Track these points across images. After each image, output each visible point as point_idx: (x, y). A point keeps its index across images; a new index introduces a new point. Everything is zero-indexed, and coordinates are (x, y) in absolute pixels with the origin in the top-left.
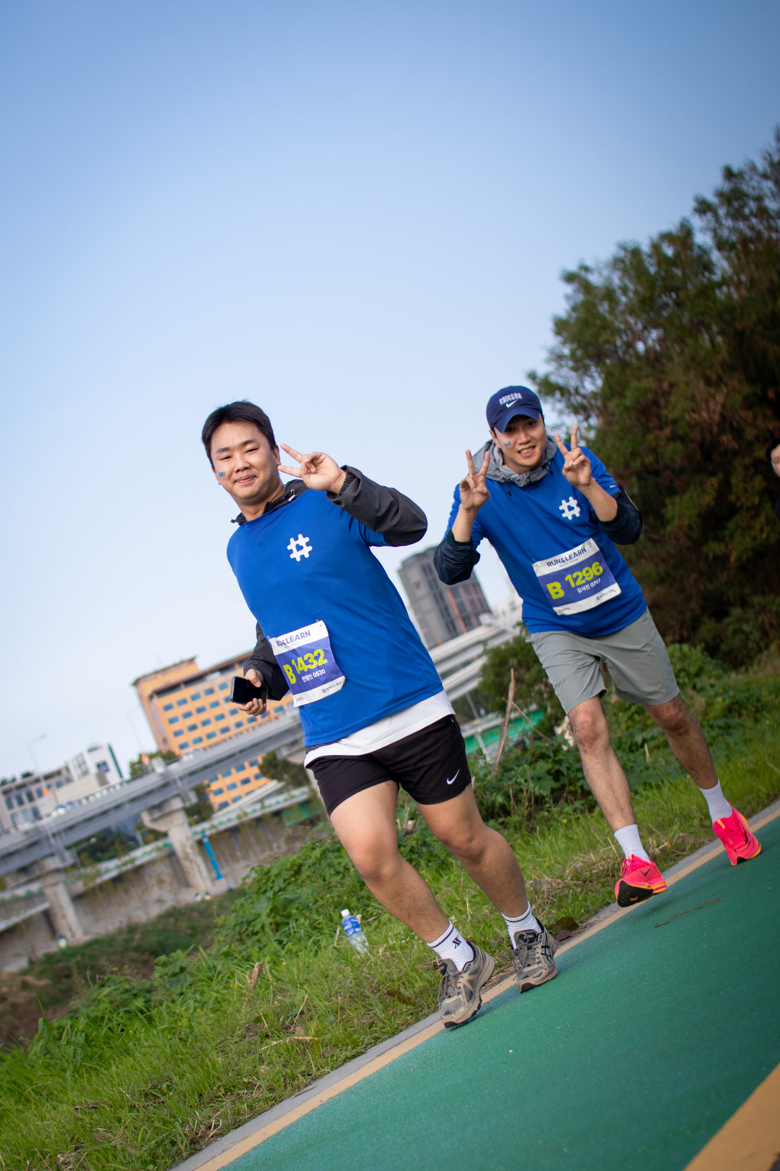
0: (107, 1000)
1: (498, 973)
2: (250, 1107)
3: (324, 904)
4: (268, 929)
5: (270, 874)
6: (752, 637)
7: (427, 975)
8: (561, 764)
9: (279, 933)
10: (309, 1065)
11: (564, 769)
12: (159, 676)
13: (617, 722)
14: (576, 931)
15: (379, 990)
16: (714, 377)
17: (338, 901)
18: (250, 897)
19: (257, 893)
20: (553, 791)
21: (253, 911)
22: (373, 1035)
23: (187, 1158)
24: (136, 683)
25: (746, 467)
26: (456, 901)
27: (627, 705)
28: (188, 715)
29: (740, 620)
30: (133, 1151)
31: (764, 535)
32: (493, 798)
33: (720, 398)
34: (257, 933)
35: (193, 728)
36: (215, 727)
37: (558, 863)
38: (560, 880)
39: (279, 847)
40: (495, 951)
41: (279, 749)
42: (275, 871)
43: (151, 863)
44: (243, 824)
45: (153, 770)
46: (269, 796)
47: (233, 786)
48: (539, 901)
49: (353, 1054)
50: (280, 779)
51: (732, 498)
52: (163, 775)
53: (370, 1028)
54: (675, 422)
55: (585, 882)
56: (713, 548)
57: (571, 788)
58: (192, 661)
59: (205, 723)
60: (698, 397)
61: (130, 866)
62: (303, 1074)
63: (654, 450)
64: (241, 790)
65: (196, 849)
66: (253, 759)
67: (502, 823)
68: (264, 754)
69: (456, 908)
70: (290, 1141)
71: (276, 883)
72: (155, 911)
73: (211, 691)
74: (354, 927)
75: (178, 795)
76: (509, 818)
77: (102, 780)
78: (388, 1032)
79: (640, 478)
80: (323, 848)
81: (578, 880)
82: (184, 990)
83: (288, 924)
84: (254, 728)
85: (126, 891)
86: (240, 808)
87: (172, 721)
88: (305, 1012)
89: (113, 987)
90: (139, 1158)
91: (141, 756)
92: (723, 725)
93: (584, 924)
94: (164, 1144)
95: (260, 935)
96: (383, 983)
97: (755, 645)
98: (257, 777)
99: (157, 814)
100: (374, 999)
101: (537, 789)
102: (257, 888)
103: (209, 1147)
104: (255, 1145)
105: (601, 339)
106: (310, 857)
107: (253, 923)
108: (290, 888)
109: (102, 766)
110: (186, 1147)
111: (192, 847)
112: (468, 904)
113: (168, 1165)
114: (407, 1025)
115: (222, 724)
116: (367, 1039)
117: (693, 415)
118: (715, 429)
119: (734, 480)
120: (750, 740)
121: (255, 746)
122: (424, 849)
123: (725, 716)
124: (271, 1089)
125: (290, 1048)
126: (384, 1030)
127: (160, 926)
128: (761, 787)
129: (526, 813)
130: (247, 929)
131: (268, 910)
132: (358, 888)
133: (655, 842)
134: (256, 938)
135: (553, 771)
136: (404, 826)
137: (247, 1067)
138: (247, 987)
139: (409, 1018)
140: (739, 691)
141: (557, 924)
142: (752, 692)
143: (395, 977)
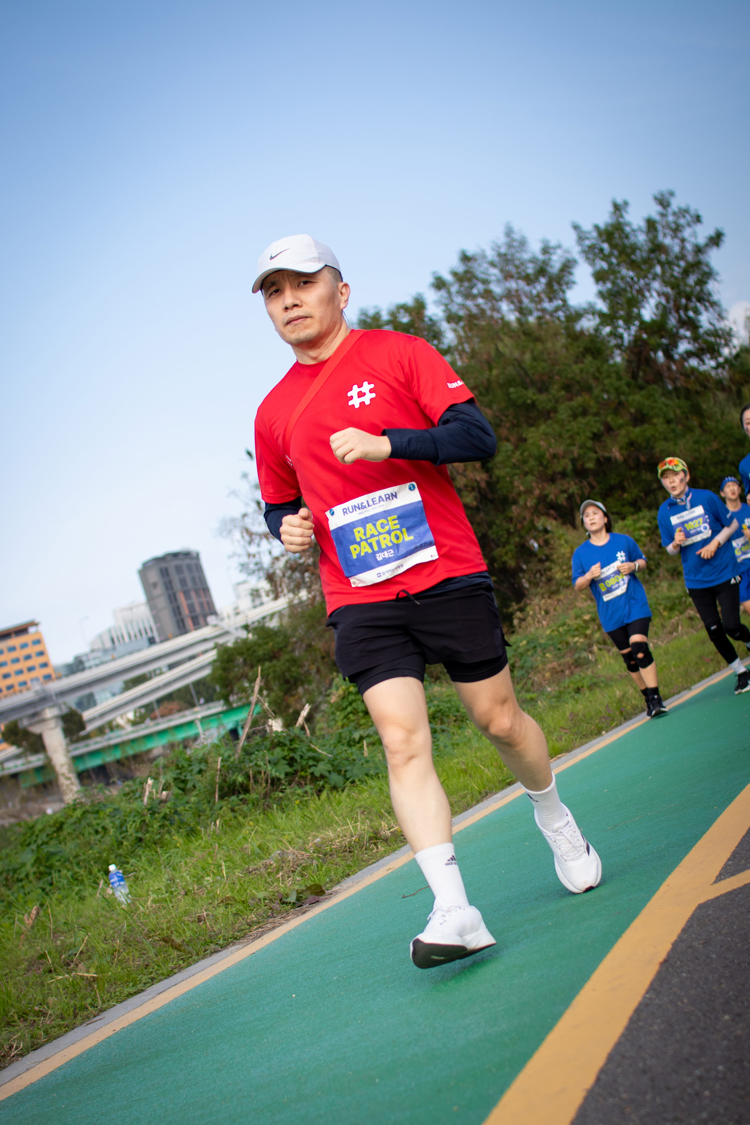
1: (257, 929)
2: (46, 1032)
3: (85, 859)
4: (31, 877)
5: (34, 830)
7: (194, 927)
8: (295, 752)
9: (42, 881)
10: (94, 999)
11: (297, 757)
13: (334, 719)
14: (323, 897)
15: (150, 937)
18: (15, 848)
19: (22, 844)
20: (287, 774)
21: (19, 861)
22: (150, 976)
26: (210, 864)
27: (344, 705)
32: (235, 777)
34: (21, 880)
37: (299, 837)
38: (303, 852)
39: (14, 806)
40: (253, 910)
41: (21, 719)
42: (39, 827)
46: (8, 759)
48: (285, 869)
49: (135, 991)
50: (19, 746)
53: (146, 968)
55: (325, 855)
57: (303, 773)
67: (241, 800)
68: (7, 723)
69: (210, 870)
70: (94, 1063)
71: (39, 838)
74: (119, 881)
76: (248, 795)
78: (163, 974)
80: (84, 809)
81: (319, 852)
83: (50, 874)
88: (84, 952)
93: (330, 891)
95: (24, 883)
96: (153, 930)
100: (147, 943)
101: (273, 772)
102: (22, 840)
103: (12, 1065)
104: (59, 1065)
106: (72, 816)
107: (18, 871)
108: (53, 842)
112: (224, 867)
114: (180, 969)
116: (145, 979)
120: (457, 744)
122: (176, 817)
124: (62, 1018)
125: (75, 982)
128: (474, 785)
129: (263, 792)
130: (13, 877)
131: (32, 861)
132: (116, 847)
133: (386, 826)
134: (20, 884)
135: (288, 758)
137: (38, 998)
138: (25, 927)
139: (181, 962)
140: (443, 702)
141: (307, 890)
142: (453, 703)
143: (165, 926)
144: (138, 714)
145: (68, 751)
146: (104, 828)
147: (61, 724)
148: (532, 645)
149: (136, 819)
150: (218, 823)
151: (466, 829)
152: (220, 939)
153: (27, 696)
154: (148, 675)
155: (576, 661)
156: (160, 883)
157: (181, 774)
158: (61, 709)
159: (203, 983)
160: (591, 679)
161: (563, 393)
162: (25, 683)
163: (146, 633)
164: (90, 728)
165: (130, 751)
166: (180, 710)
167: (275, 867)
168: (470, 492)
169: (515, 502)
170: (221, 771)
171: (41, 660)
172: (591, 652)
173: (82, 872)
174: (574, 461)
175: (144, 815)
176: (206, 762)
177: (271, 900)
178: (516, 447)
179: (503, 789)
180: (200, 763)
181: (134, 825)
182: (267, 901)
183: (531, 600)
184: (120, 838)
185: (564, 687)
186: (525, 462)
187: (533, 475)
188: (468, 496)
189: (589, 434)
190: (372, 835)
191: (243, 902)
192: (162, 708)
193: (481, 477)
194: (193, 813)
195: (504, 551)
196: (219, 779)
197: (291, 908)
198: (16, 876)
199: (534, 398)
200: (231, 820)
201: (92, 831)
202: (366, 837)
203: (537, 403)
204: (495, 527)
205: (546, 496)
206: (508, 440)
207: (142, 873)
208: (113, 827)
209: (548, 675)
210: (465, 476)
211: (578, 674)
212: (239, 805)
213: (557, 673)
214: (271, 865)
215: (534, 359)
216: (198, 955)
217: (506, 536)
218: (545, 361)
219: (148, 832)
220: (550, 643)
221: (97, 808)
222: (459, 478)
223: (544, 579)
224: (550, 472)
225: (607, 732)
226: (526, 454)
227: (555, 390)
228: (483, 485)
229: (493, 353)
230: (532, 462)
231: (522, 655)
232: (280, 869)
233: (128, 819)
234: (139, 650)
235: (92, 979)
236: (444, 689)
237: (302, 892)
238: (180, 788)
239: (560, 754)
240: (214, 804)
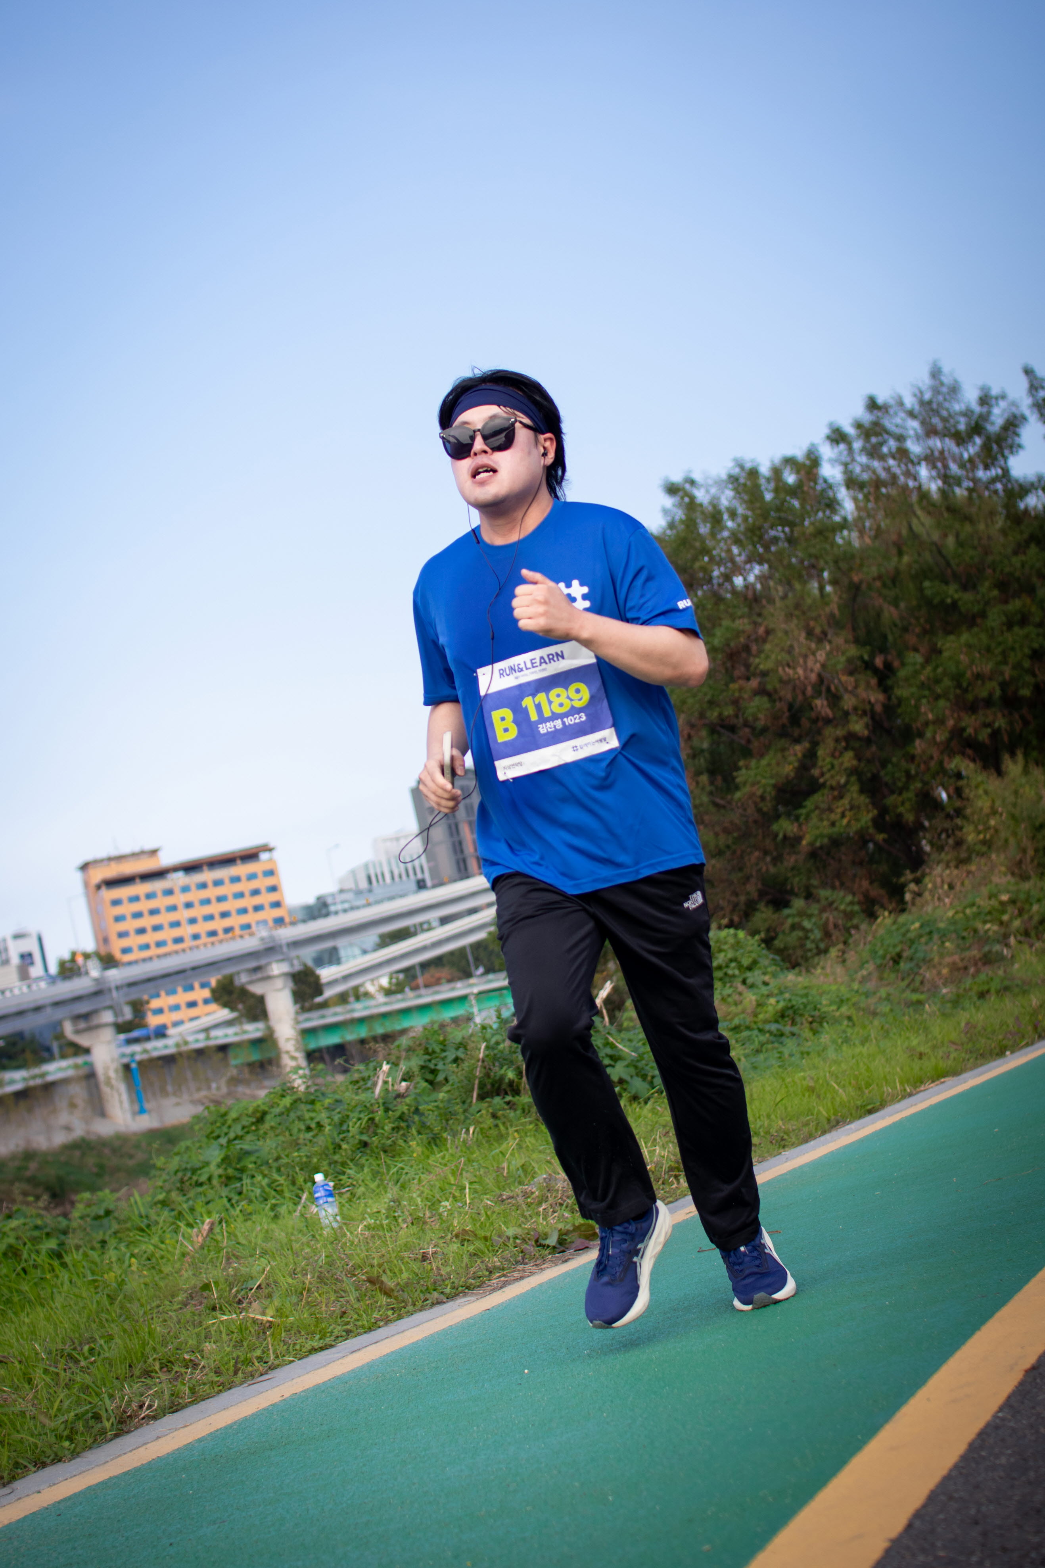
0: (12, 1234)
1: (500, 1277)
2: (193, 1390)
3: (288, 1163)
4: (215, 1182)
5: (226, 1118)
6: (812, 937)
7: (415, 1266)
9: (228, 1188)
10: (265, 1352)
12: (113, 864)
15: (354, 1275)
16: (818, 630)
17: (305, 1163)
18: (199, 1141)
19: (208, 1137)
21: (201, 1158)
22: (345, 1327)
23: (112, 1440)
24: (85, 867)
25: (837, 740)
26: (451, 1184)
28: (138, 915)
29: (802, 914)
30: (47, 1421)
31: (845, 821)
32: (502, 1072)
33: (821, 656)
34: (201, 1184)
35: (141, 931)
36: (167, 934)
39: (218, 1088)
40: (497, 1251)
41: (238, 973)
42: (233, 1115)
43: (65, 1081)
44: (180, 1054)
45: (87, 973)
46: (216, 1026)
47: (176, 1008)
48: (551, 1200)
49: (321, 1346)
50: (233, 1009)
51: (816, 772)
52: (96, 980)
53: (342, 1317)
54: (764, 674)
56: (785, 826)
58: (154, 852)
59: (157, 928)
60: (797, 650)
61: (39, 1081)
62: (260, 1359)
63: (736, 702)
64: (184, 1013)
65: (121, 1074)
66: (204, 979)
67: (508, 1103)
68: (219, 977)
69: (450, 1193)
70: (246, 1438)
71: (232, 1129)
72: (60, 1139)
73: (169, 892)
74: (327, 1196)
75: (110, 1007)
76: (517, 1097)
77: (24, 974)
78: (363, 1327)
79: (713, 730)
80: (294, 1097)
82: (107, 1238)
83: (241, 1179)
84: (213, 944)
85: (30, 1110)
86: (180, 1034)
87: (118, 919)
88: (263, 1286)
89: (22, 1220)
90: (53, 1431)
91: (74, 954)
92: (775, 1032)
94: (85, 1417)
95: (205, 1187)
96: (360, 1267)
97: (813, 946)
98: (206, 1002)
99: (82, 1025)
100: (349, 1282)
102: (209, 1131)
103: (139, 1430)
104: (200, 1436)
105: (697, 565)
106: (278, 1105)
107: (199, 1172)
108: (249, 1137)
109: (27, 958)
110: (112, 1424)
111: (116, 1071)
112: (467, 1190)
113: (88, 1444)
114: (388, 1321)
115: (177, 932)
116: (338, 1330)
117: (787, 669)
118: (809, 690)
119: (820, 753)
120: (808, 1053)
121: (212, 965)
122: (416, 1118)
123: (777, 1021)
124: (218, 1372)
125: (243, 1326)
126: (360, 1323)
127: (63, 1158)
128: (821, 1109)
130: (191, 1178)
131: (219, 1160)
132: (331, 1151)
134: (200, 1189)
136: (396, 1087)
137: (190, 1342)
138: (192, 1246)
139: (390, 1313)
140: (797, 995)
141: (574, 1230)
142: (810, 998)
143: (375, 1262)
144: (394, 980)
145: (297, 1022)
146: (319, 1125)
147: (290, 984)
148: (928, 930)
149: (362, 1116)
150: (471, 1132)
151: (801, 1167)
152: (447, 1286)
153: (250, 943)
154: (412, 929)
155: (985, 955)
156: (381, 1205)
157: (430, 1061)
158: (292, 965)
159: (413, 1343)
160: (1002, 981)
161: (996, 592)
162: (248, 926)
163: (415, 874)
164: (328, 993)
165: (379, 1030)
166: (450, 980)
167: (537, 1197)
168: (861, 717)
169: (921, 735)
170: (483, 1061)
171: (273, 897)
172: (1007, 945)
173: (281, 1180)
174: (1003, 685)
175: (373, 1112)
176: (465, 1048)
177: (524, 1241)
178: (928, 661)
179: (860, 1117)
180: (457, 1049)
181: (358, 1123)
182: (518, 1241)
183: (931, 868)
184: (337, 1140)
185: (965, 990)
186: (938, 681)
187: (948, 699)
188: (857, 722)
189: (1027, 651)
190: (673, 1164)
191: (486, 1239)
192: (427, 975)
193: (876, 697)
194: (440, 1115)
195: (900, 799)
196: (480, 1072)
197: (550, 1254)
198: (195, 1178)
199: (956, 596)
200: (490, 1128)
201: (303, 1127)
202: (665, 1167)
203: (960, 603)
204: (890, 766)
205: (963, 729)
206: (916, 650)
207: (361, 1190)
208: (329, 1125)
209: (945, 971)
210: (856, 696)
211: (986, 973)
212: (504, 1109)
213: (958, 969)
214: (532, 1193)
215: (960, 544)
216: (414, 1305)
217: (904, 779)
218: (975, 548)
219: (376, 1134)
220: (952, 928)
221: (312, 1097)
222: (846, 697)
223: (951, 841)
224: (970, 697)
225: (1012, 1052)
226: (940, 670)
227: (985, 587)
228: (878, 708)
229: (904, 532)
230: (947, 682)
231: (912, 942)
232: (543, 1199)
233: (352, 1115)
234: (402, 896)
235: (268, 1325)
236: (800, 979)
237: (567, 1233)
238: (427, 1081)
239: (944, 1077)
240: (470, 1105)
